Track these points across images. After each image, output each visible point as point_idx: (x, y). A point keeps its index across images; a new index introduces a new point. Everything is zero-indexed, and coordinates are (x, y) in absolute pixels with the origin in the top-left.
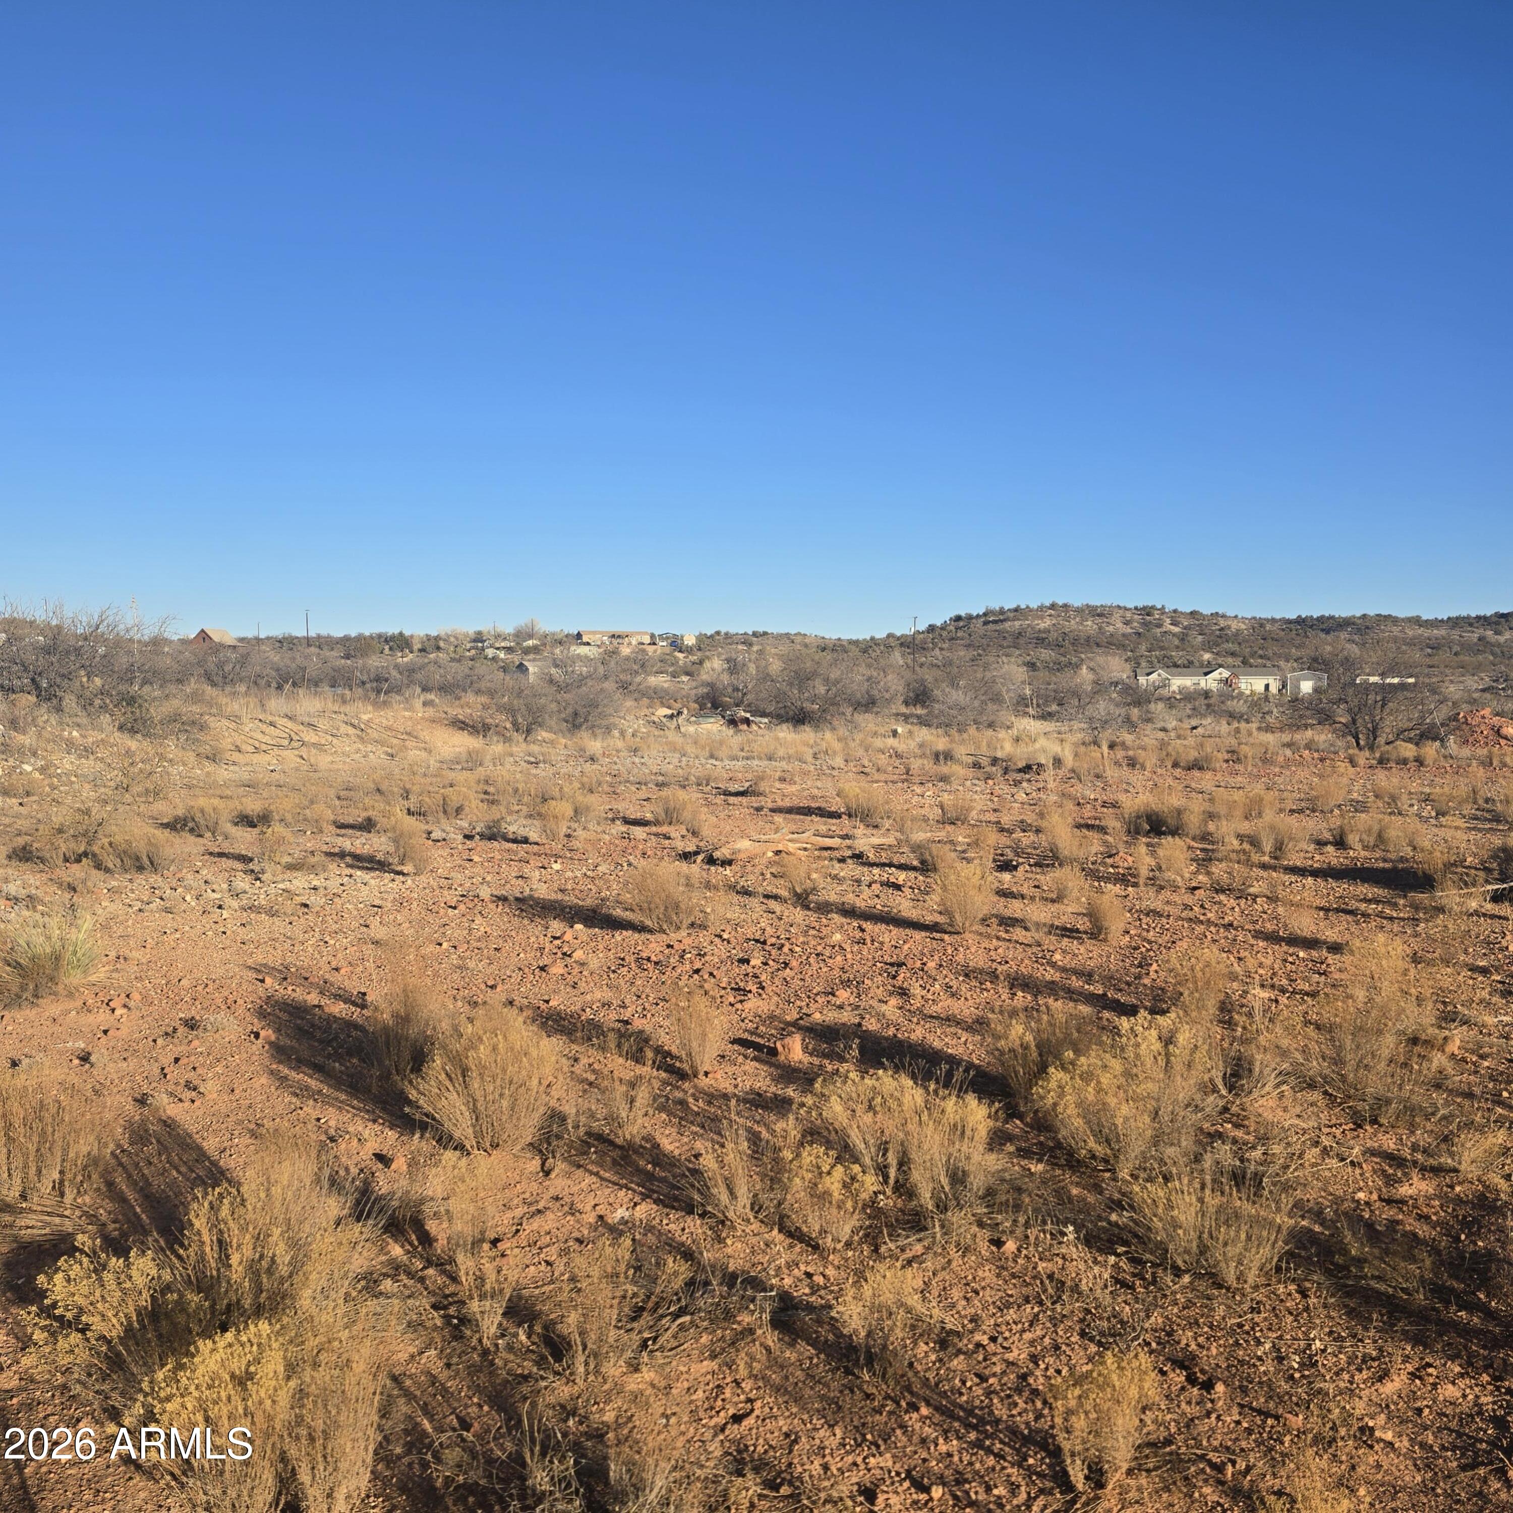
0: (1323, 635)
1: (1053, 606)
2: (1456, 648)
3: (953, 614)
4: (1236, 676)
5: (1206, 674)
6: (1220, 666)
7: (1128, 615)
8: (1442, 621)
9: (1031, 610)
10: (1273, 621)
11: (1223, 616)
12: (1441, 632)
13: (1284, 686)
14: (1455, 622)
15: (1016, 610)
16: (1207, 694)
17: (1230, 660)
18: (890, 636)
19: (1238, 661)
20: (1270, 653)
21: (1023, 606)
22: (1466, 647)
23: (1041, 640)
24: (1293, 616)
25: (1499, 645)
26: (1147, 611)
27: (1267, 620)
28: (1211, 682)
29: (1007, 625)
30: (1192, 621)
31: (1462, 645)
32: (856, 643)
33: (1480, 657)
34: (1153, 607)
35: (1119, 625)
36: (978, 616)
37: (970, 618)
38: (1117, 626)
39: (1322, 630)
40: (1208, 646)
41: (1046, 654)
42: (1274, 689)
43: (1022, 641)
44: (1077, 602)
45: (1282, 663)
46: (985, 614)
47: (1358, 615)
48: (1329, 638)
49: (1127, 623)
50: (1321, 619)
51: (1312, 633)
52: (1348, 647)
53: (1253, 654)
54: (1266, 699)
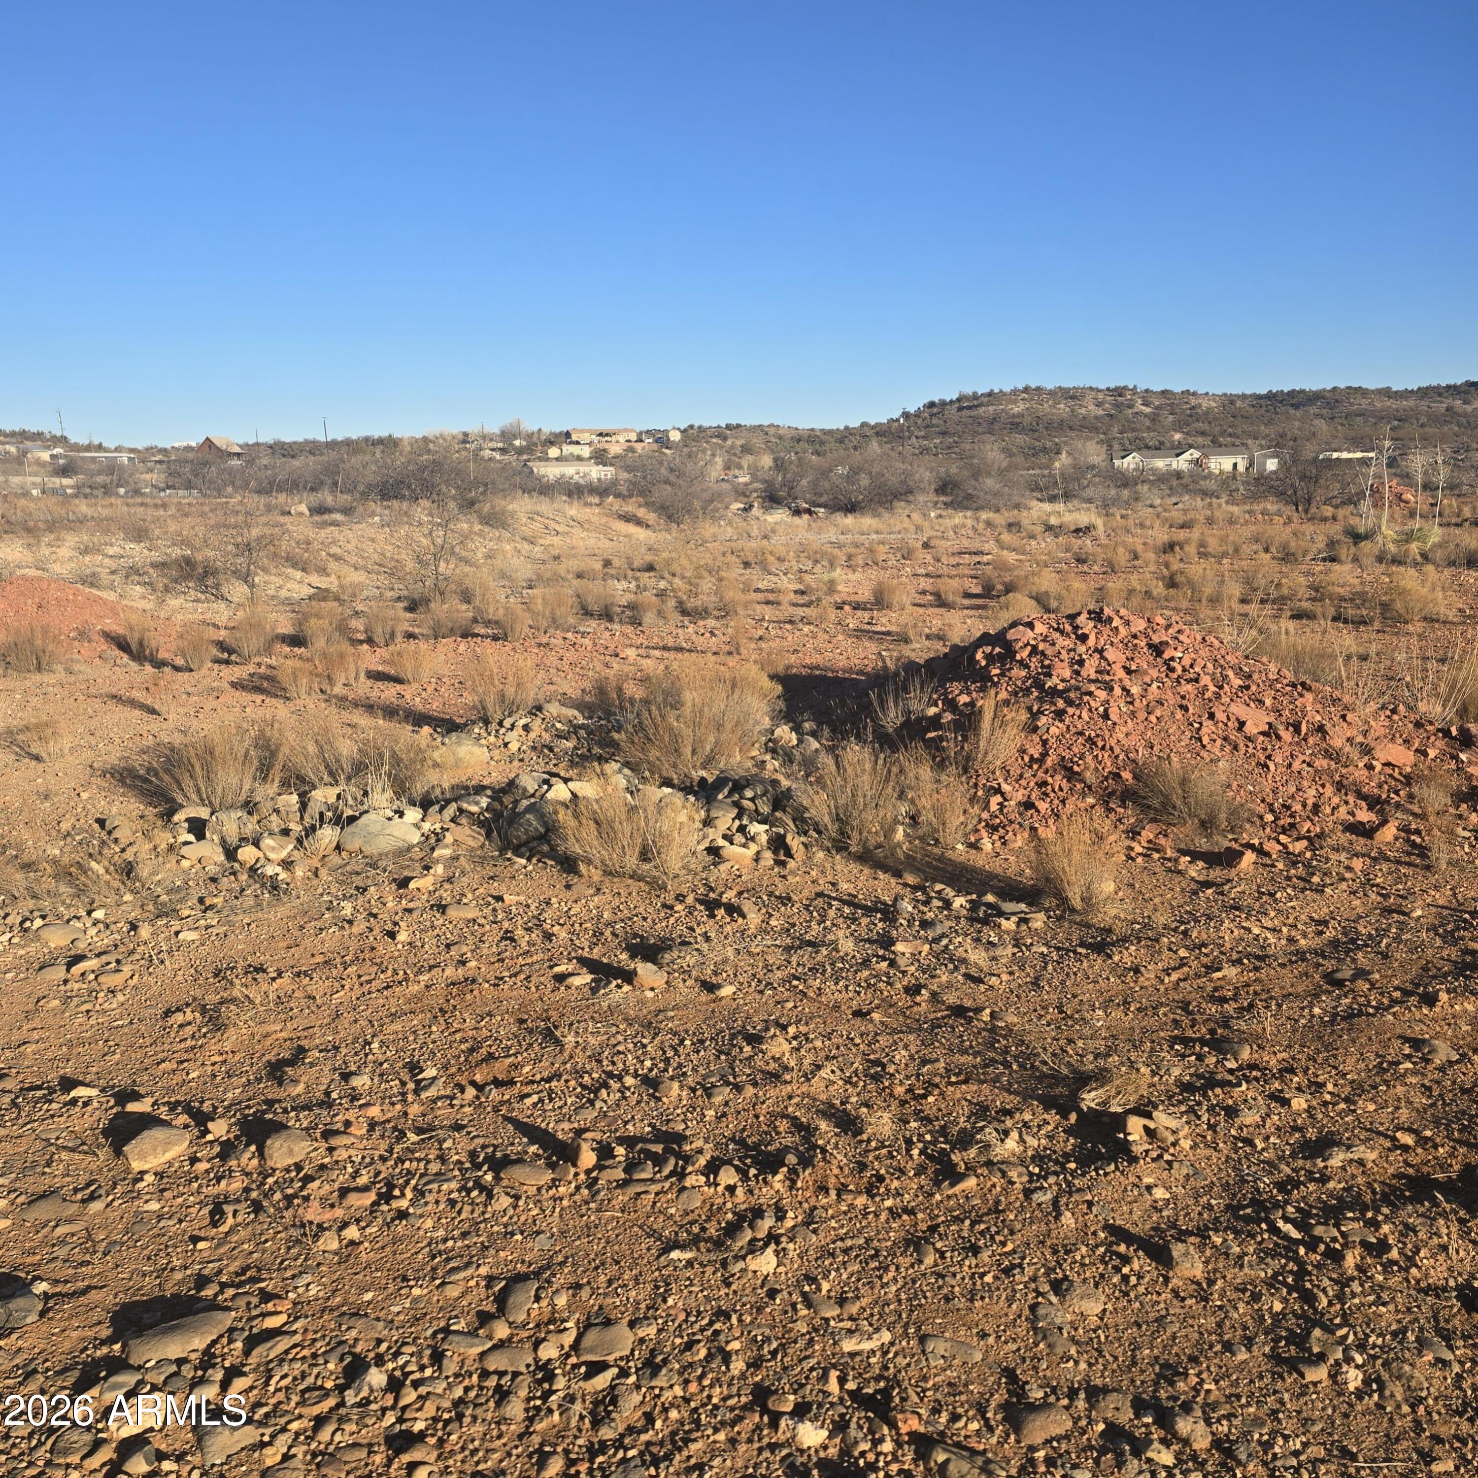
0: (1292, 411)
1: (1026, 390)
2: (1423, 420)
3: (926, 401)
4: (1206, 456)
5: (1178, 455)
6: (1191, 446)
7: (1101, 396)
8: (1412, 391)
9: (1005, 394)
10: (1244, 397)
11: (1194, 394)
12: (1411, 403)
13: (1251, 464)
14: (1424, 393)
15: (990, 394)
16: (1178, 475)
17: (1200, 440)
18: (864, 425)
19: (1207, 441)
20: (1239, 431)
21: (996, 391)
22: (1434, 419)
23: (1015, 425)
24: (1264, 391)
25: (1466, 415)
26: (1119, 391)
27: (1238, 396)
28: (1182, 463)
29: (981, 410)
30: (1163, 401)
31: (1429, 416)
32: (830, 432)
33: (1445, 428)
34: (1125, 388)
35: (1092, 407)
36: (951, 402)
37: (943, 403)
38: (1090, 409)
39: (1292, 405)
40: (1178, 426)
41: (1020, 439)
42: (1241, 468)
43: (996, 427)
44: (1050, 385)
45: (1250, 442)
46: (959, 400)
47: (1329, 388)
48: (1298, 414)
49: (1099, 405)
50: (1292, 393)
51: (1281, 409)
52: (1316, 422)
53: (1223, 433)
54: (1234, 477)
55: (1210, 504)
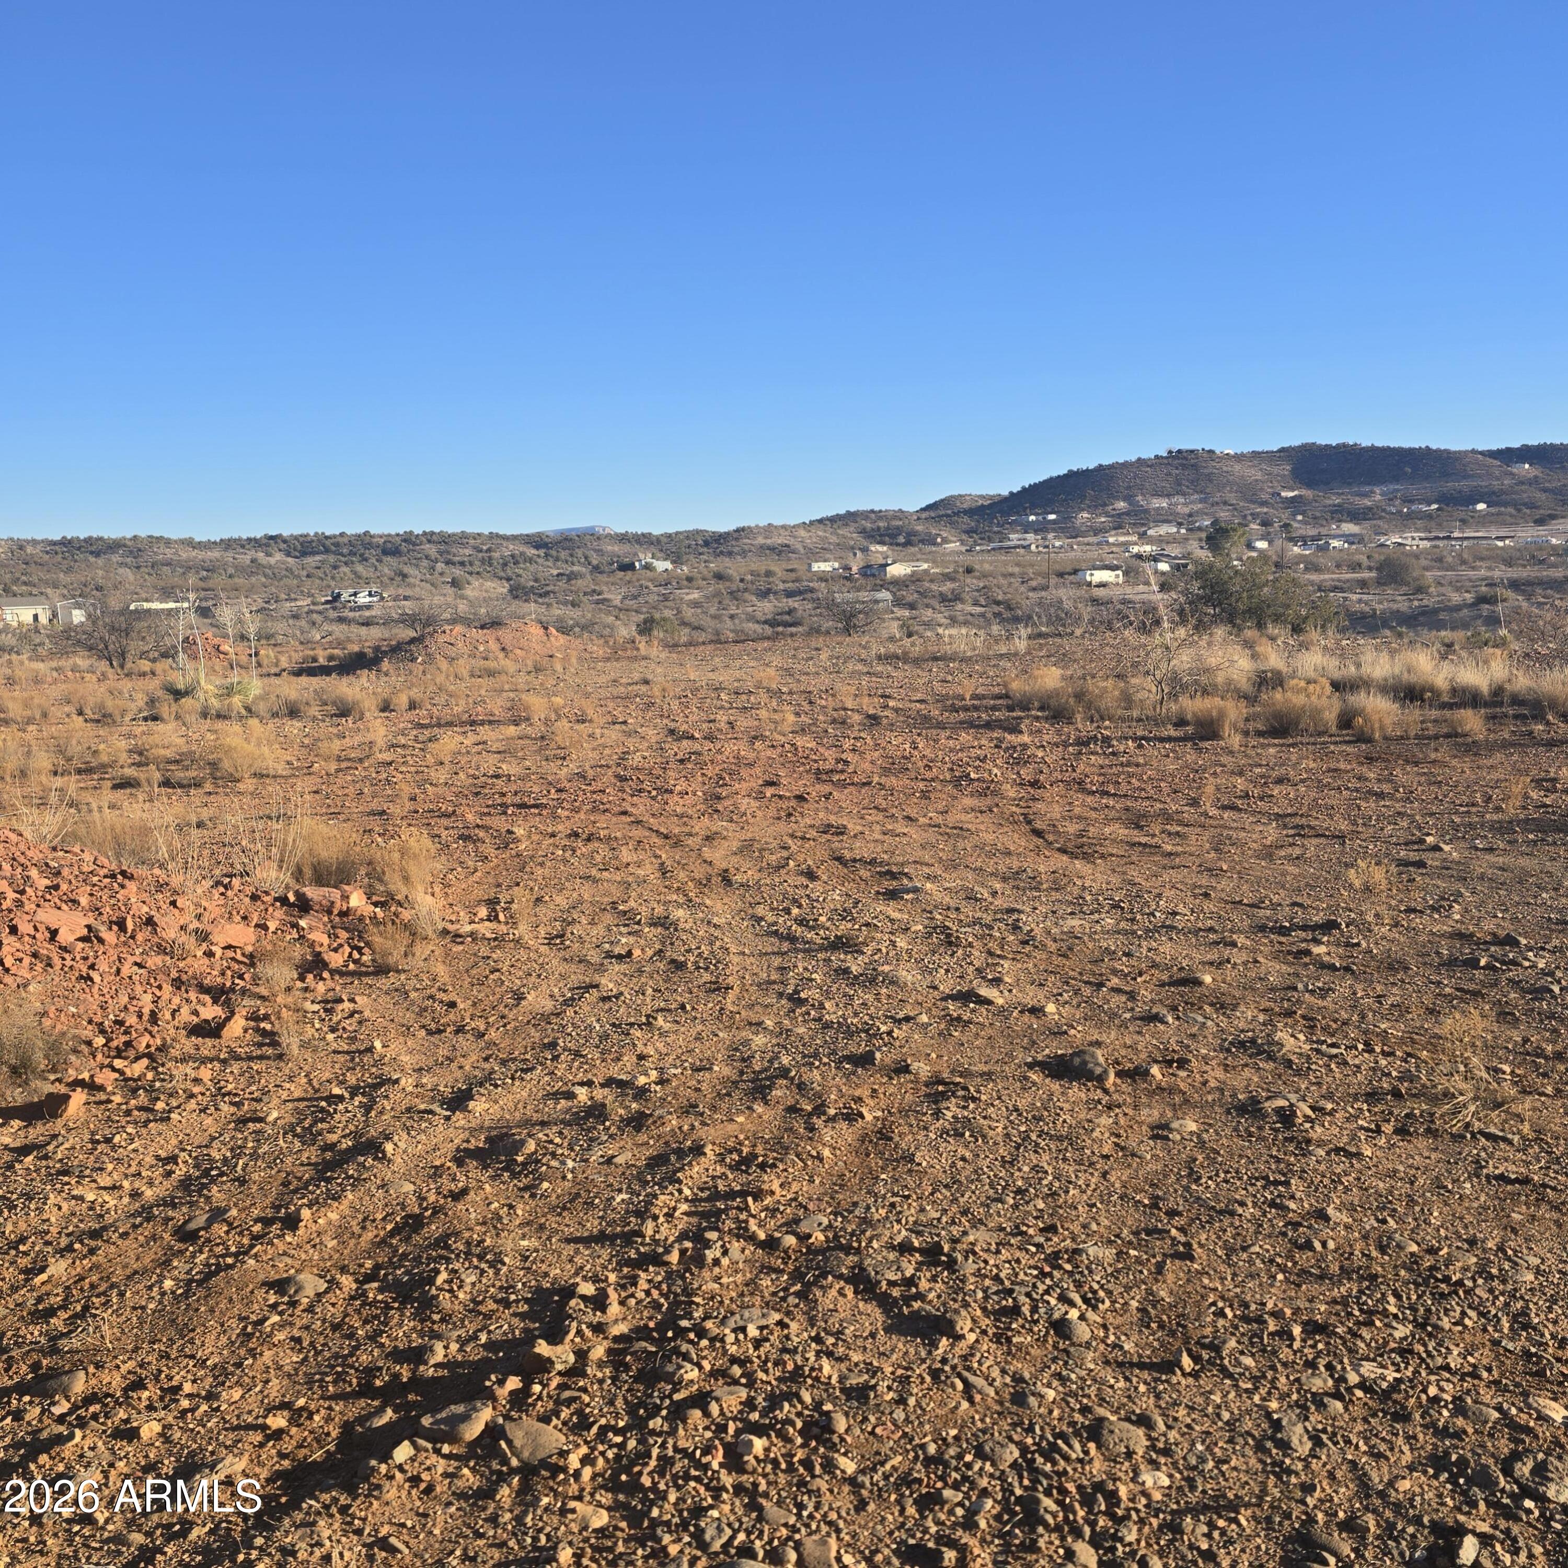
0: (92, 559)
2: (231, 571)
4: (1, 607)
8: (215, 543)
10: (34, 542)
12: (215, 554)
13: (55, 615)
14: (228, 544)
20: (34, 579)
22: (241, 570)
24: (57, 537)
25: (270, 567)
27: (28, 542)
31: (236, 568)
33: (253, 579)
39: (92, 553)
42: (43, 619)
45: (49, 591)
47: (129, 536)
48: (100, 562)
50: (89, 541)
51: (80, 556)
52: (121, 571)
53: (16, 581)
54: (37, 631)
55: (10, 662)
